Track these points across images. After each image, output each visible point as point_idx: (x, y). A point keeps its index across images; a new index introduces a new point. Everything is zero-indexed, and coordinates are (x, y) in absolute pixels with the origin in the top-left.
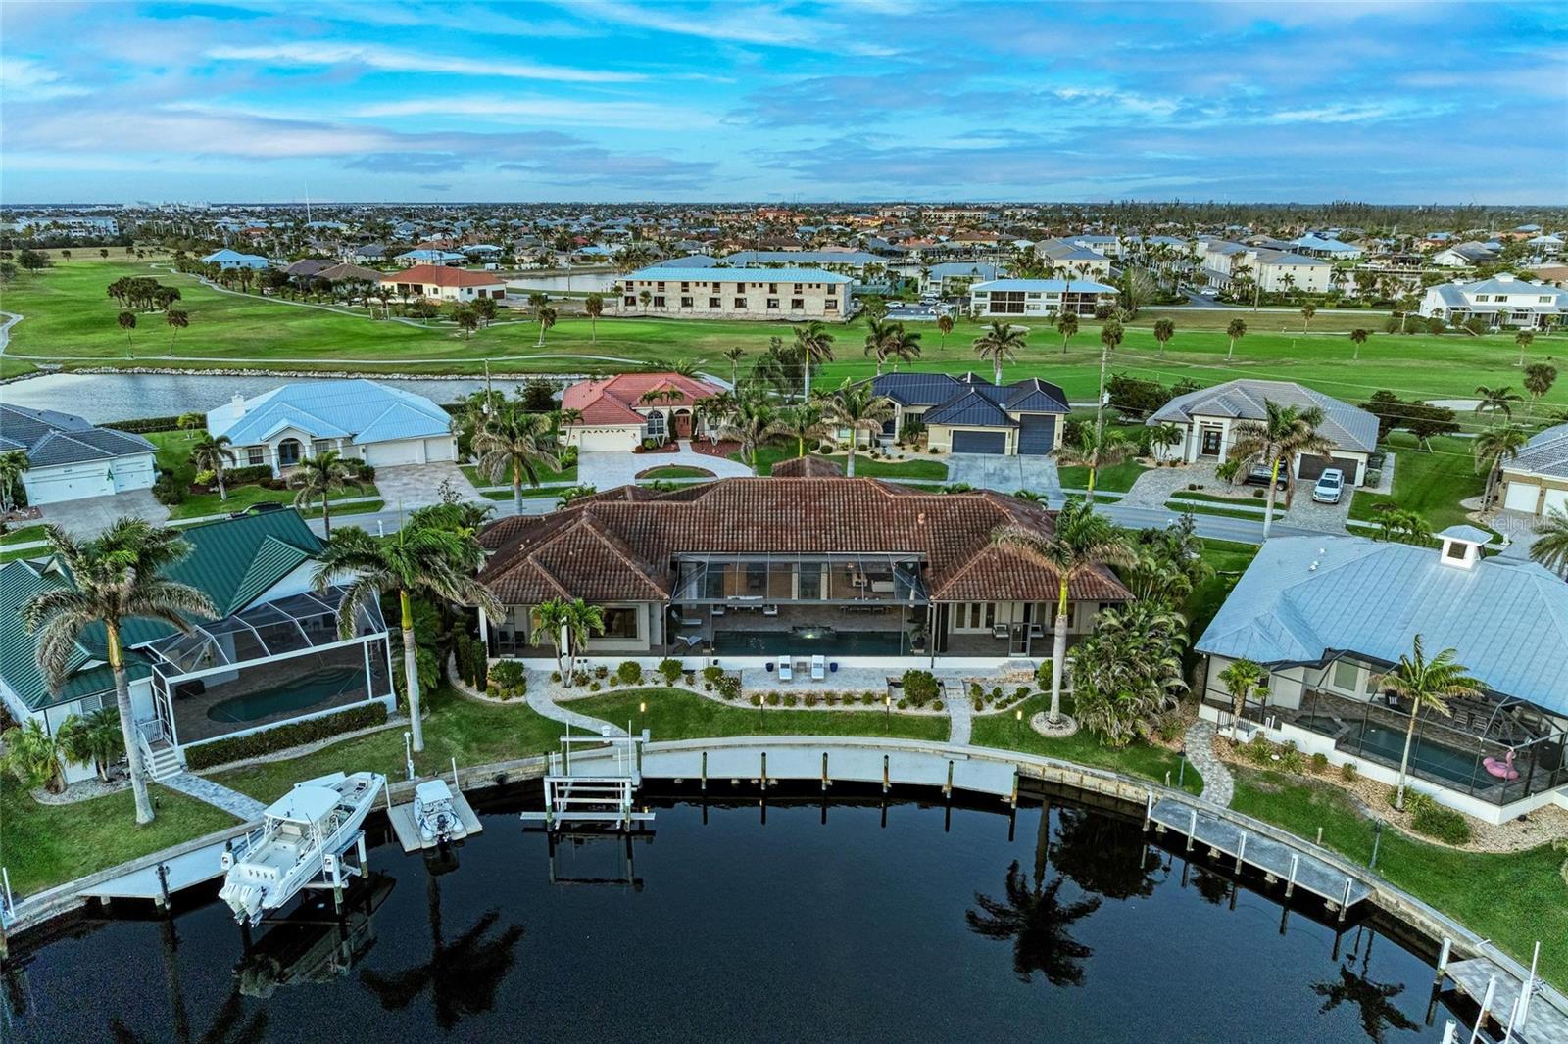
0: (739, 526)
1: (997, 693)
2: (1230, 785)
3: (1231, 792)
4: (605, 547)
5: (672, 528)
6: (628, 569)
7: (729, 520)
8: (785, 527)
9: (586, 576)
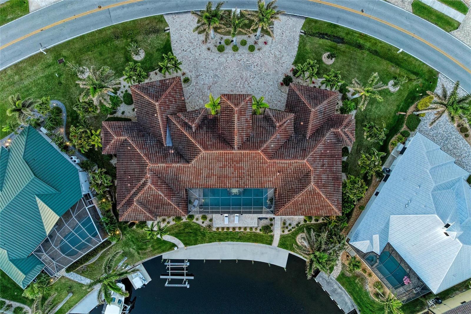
0: (208, 176)
1: (290, 225)
2: (339, 271)
3: (339, 274)
4: (161, 196)
5: (183, 177)
6: (171, 205)
7: (205, 173)
8: (226, 177)
9: (157, 208)
